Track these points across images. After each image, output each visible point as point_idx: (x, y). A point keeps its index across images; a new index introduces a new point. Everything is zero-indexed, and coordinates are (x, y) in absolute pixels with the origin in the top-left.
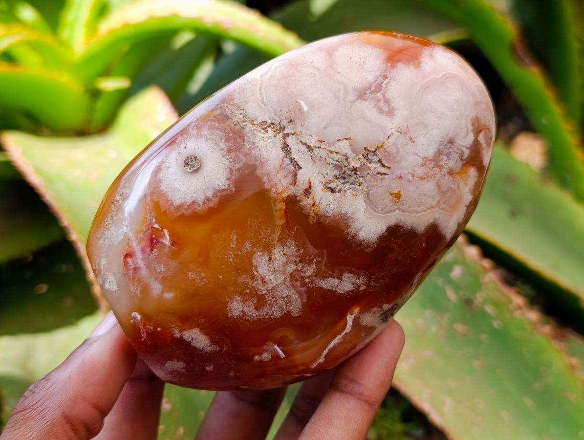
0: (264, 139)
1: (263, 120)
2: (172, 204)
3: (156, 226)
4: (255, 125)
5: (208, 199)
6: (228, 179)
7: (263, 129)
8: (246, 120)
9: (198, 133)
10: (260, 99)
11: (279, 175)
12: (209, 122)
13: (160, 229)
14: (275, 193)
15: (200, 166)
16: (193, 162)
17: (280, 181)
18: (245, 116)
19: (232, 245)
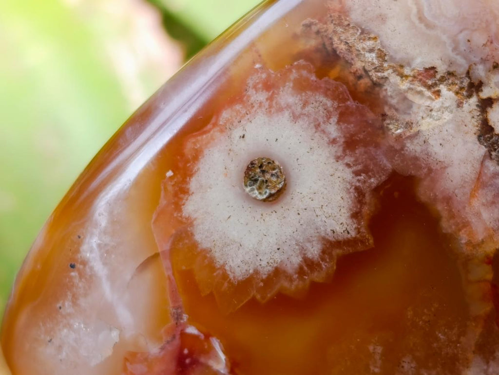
0: (433, 113)
1: (427, 66)
2: (225, 276)
3: (192, 330)
4: (407, 76)
5: (309, 264)
6: (355, 215)
7: (429, 87)
8: (386, 65)
9: (270, 99)
10: (414, 10)
11: (476, 203)
12: (294, 71)
13: (202, 337)
14: (466, 244)
15: (285, 185)
16: (268, 176)
17: (478, 215)
18: (382, 55)
19: (372, 368)
